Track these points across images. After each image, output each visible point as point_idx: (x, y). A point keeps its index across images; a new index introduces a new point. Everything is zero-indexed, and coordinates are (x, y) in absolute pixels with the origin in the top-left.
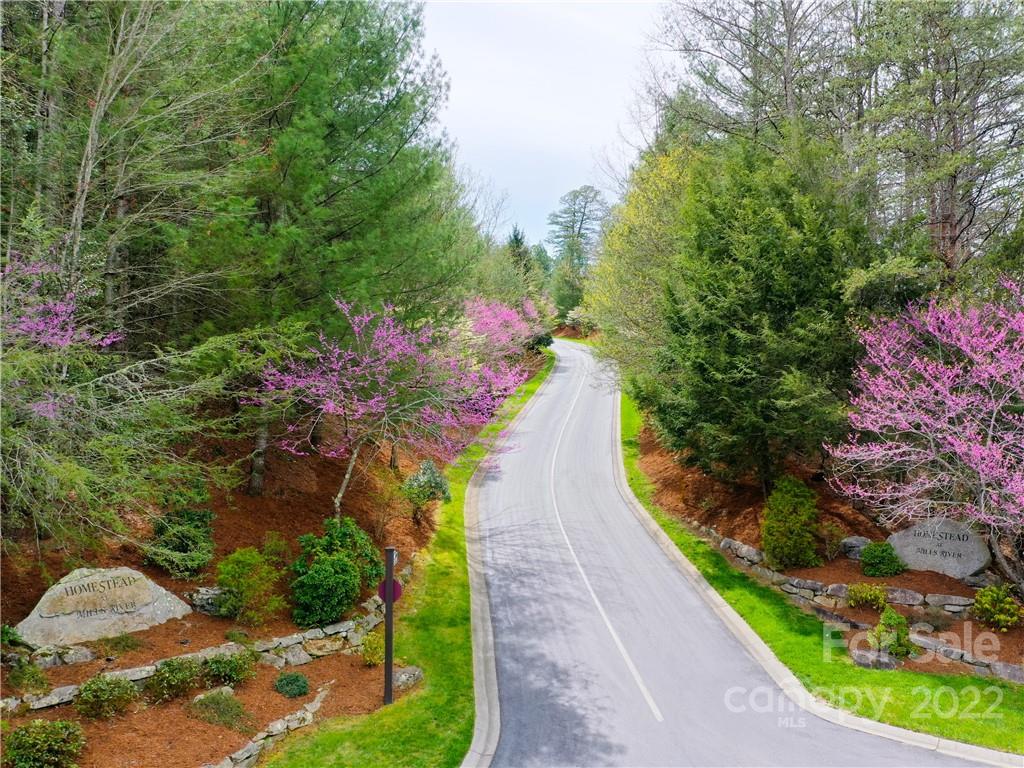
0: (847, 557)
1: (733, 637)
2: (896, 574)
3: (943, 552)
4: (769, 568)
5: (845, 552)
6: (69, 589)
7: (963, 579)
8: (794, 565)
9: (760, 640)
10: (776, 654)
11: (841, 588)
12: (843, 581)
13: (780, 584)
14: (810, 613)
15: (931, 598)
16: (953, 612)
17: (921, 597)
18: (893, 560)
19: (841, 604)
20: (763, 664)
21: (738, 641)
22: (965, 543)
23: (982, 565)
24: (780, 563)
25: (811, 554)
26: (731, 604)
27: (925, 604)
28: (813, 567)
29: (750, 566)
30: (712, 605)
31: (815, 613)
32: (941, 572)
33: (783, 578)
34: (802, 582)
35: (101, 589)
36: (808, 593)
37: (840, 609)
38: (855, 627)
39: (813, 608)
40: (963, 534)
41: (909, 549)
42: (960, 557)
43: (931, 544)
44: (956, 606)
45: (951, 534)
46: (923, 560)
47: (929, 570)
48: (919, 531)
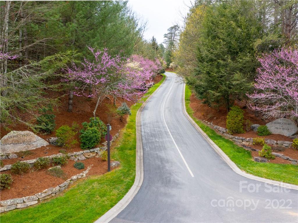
0: (253, 130)
1: (217, 153)
2: (268, 135)
3: (283, 129)
4: (228, 134)
5: (252, 129)
6: (10, 137)
7: (289, 136)
8: (237, 133)
9: (225, 154)
10: (230, 158)
11: (251, 139)
12: (251, 137)
13: (231, 138)
14: (241, 147)
15: (279, 142)
16: (286, 146)
17: (276, 142)
18: (267, 131)
19: (251, 144)
20: (226, 161)
21: (218, 155)
22: (290, 126)
23: (295, 132)
24: (232, 132)
25: (242, 129)
26: (216, 144)
27: (277, 144)
28: (242, 133)
29: (223, 133)
30: (211, 145)
31: (242, 147)
32: (282, 135)
33: (233, 136)
34: (239, 138)
35: (20, 137)
36: (240, 141)
37: (250, 145)
38: (255, 150)
39: (242, 145)
40: (290, 123)
41: (272, 128)
42: (288, 130)
43: (279, 126)
44: (287, 144)
45: (286, 123)
46: (277, 131)
47: (278, 134)
48: (276, 122)
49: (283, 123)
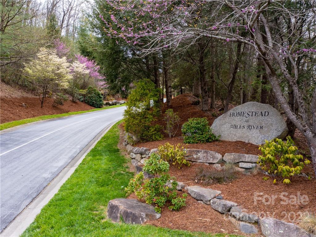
2: (208, 141)
4: (131, 144)
13: (130, 153)
15: (228, 157)
16: (246, 169)
18: (206, 130)
22: (265, 118)
27: (222, 162)
31: (136, 171)
32: (247, 141)
33: (132, 149)
34: (138, 149)
36: (138, 157)
40: (265, 111)
41: (225, 127)
42: (262, 129)
43: (241, 121)
44: (249, 163)
45: (256, 112)
46: (234, 133)
47: (238, 140)
48: (233, 113)
49: (249, 113)
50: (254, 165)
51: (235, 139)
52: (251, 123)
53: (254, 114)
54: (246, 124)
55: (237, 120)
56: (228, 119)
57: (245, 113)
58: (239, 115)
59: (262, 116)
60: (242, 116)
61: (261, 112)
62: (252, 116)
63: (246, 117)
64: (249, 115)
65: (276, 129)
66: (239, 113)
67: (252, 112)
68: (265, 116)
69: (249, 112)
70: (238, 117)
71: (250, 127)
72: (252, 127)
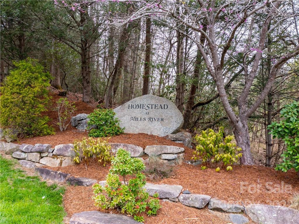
3: (150, 119)
4: (6, 141)
5: (75, 125)
7: (168, 136)
8: (27, 134)
11: (67, 148)
12: (70, 141)
15: (149, 150)
16: (169, 160)
17: (140, 149)
22: (166, 110)
23: (179, 125)
25: (43, 124)
27: (145, 155)
31: (38, 174)
32: (149, 134)
34: (31, 148)
36: (35, 156)
37: (65, 168)
38: (79, 183)
39: (38, 169)
40: (164, 104)
41: (125, 119)
42: (163, 121)
43: (141, 113)
44: (171, 155)
45: (155, 105)
46: (136, 125)
47: (140, 132)
48: (132, 105)
49: (148, 106)
50: (176, 155)
51: (137, 131)
52: (152, 115)
53: (154, 106)
54: (147, 117)
55: (137, 113)
56: (126, 111)
57: (144, 105)
58: (139, 107)
59: (162, 108)
60: (142, 108)
61: (161, 105)
62: (152, 108)
63: (146, 109)
64: (149, 107)
65: (176, 121)
66: (138, 105)
67: (152, 105)
68: (164, 108)
69: (149, 104)
70: (138, 109)
71: (151, 120)
72: (154, 119)
